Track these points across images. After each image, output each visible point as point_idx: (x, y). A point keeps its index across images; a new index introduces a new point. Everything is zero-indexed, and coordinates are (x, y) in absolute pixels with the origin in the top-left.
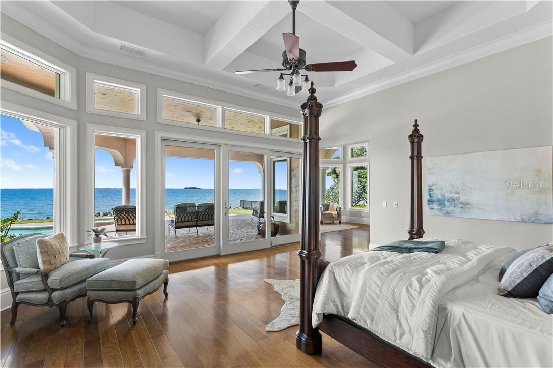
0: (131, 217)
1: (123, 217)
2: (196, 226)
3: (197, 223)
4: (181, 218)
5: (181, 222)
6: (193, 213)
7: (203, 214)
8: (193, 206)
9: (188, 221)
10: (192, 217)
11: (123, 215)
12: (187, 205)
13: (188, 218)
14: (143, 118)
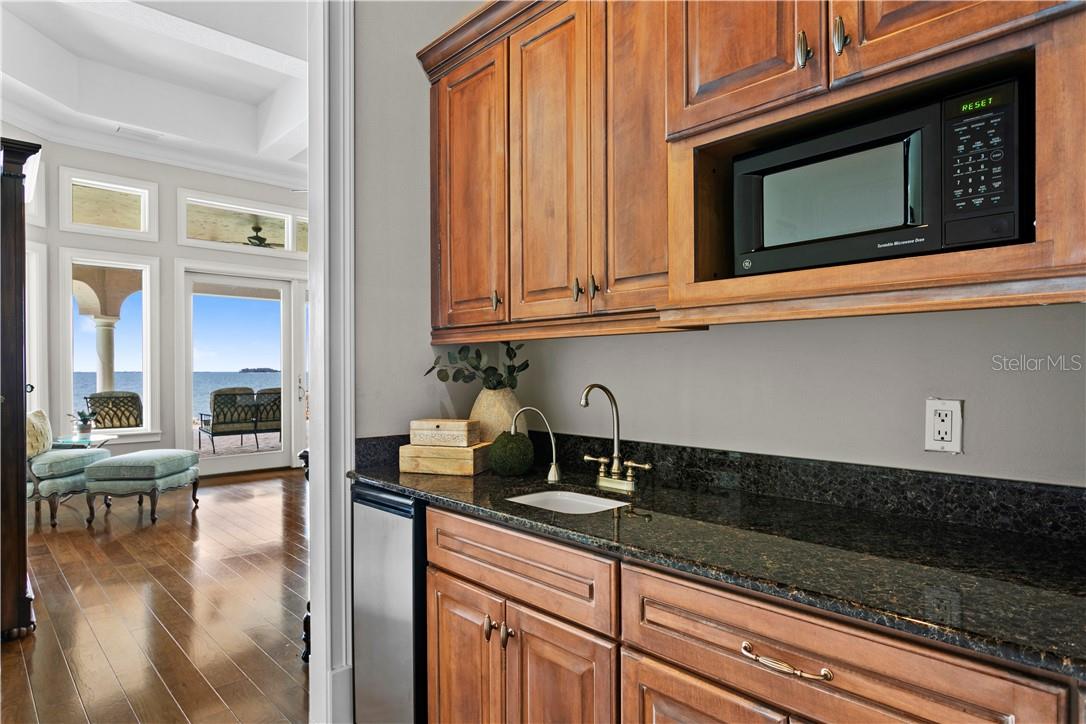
0: (123, 413)
1: (107, 413)
2: (255, 431)
3: (256, 426)
4: (225, 415)
5: (224, 423)
6: (246, 406)
7: (268, 408)
8: (248, 393)
9: (238, 422)
10: (246, 415)
11: (107, 409)
12: (237, 392)
13: (239, 415)
14: (155, 237)
